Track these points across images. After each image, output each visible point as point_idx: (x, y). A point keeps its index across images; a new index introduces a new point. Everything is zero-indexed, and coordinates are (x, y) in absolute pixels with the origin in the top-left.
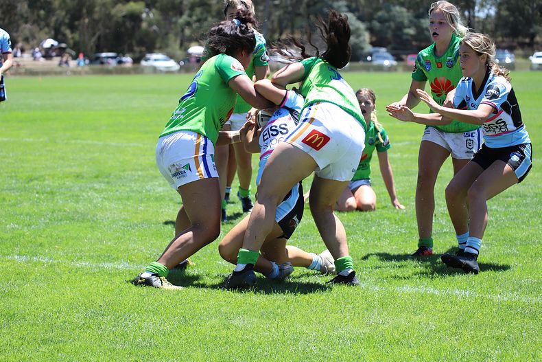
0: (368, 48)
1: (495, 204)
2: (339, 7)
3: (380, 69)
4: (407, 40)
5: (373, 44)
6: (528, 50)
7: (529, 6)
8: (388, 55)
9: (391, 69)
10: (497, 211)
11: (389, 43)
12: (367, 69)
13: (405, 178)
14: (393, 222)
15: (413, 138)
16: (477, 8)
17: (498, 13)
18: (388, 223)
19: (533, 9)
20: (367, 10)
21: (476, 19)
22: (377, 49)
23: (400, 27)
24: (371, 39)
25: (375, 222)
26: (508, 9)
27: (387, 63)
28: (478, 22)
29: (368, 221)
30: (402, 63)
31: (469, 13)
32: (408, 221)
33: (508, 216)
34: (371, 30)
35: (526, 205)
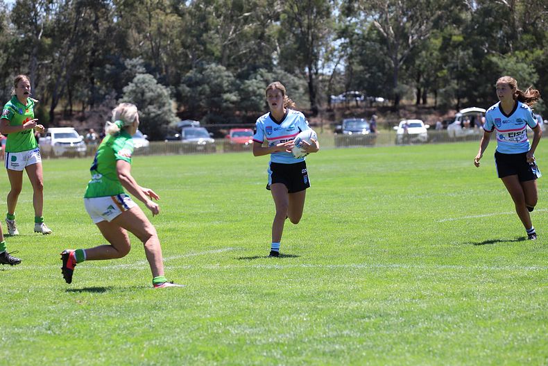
0: (176, 122)
1: (346, 327)
2: (134, 66)
3: (192, 149)
4: (228, 108)
5: (182, 115)
6: (391, 117)
7: (391, 57)
8: (203, 130)
9: (207, 149)
10: (350, 337)
11: (205, 114)
12: (175, 150)
13: (226, 297)
14: (210, 356)
15: (236, 242)
16: (320, 63)
17: (348, 68)
18: (203, 359)
19: (396, 62)
20: (172, 69)
21: (320, 78)
22: (187, 122)
23: (218, 91)
24: (178, 109)
25: (185, 358)
26: (362, 63)
27: (201, 141)
28: (323, 81)
29: (176, 357)
30: (222, 141)
31: (310, 69)
32: (230, 356)
33: (364, 344)
34: (178, 96)
35: (388, 327)
